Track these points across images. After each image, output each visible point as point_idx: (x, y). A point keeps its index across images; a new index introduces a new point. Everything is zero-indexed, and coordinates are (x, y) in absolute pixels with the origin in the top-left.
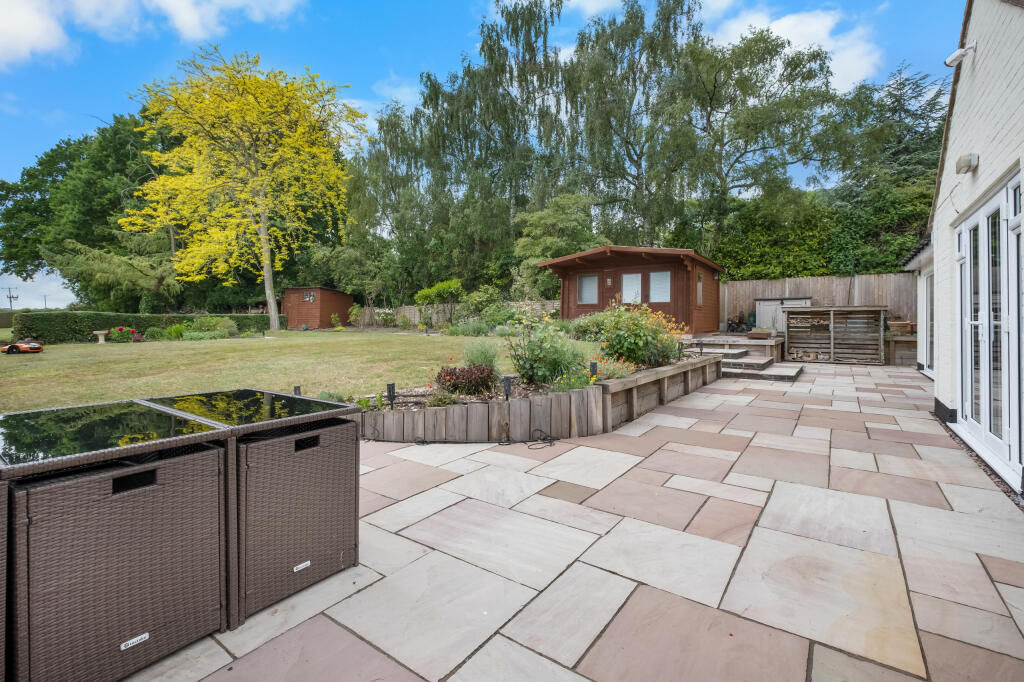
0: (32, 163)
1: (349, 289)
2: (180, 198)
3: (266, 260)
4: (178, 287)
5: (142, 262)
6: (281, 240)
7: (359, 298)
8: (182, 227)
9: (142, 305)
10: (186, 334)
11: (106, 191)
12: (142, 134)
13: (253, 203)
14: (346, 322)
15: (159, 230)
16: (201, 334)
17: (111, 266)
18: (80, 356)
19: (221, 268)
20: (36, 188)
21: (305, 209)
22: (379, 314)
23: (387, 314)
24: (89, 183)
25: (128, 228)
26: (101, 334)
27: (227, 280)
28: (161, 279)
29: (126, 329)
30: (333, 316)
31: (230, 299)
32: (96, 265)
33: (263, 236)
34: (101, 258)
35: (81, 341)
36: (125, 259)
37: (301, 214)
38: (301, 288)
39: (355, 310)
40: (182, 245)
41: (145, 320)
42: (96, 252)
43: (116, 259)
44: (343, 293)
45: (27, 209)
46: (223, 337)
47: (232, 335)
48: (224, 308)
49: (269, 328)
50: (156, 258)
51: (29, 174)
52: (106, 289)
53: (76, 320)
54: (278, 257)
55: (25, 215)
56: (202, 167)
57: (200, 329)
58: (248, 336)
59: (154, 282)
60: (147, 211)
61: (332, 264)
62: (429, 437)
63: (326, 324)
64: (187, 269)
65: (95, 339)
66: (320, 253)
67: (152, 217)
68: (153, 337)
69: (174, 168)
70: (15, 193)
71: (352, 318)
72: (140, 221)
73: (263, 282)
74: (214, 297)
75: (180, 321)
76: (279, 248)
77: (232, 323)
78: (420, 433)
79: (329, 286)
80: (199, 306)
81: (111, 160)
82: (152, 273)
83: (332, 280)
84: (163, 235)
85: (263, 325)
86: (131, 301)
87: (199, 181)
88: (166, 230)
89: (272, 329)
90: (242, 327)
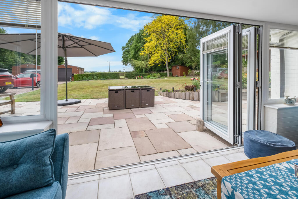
0: (127, 42)
1: (188, 65)
2: (150, 47)
3: (166, 60)
4: (150, 67)
5: (143, 62)
6: (170, 55)
7: (191, 68)
8: (150, 54)
9: (143, 71)
10: (150, 77)
11: (138, 47)
12: (143, 35)
13: (163, 47)
14: (187, 75)
15: (146, 55)
16: (153, 77)
17: (139, 63)
18: (133, 81)
19: (157, 62)
20: (128, 47)
21: (176, 45)
22: (195, 72)
23: (197, 72)
24: (136, 46)
25: (141, 55)
26: (136, 77)
27: (159, 65)
28: (147, 65)
29: (140, 76)
30: (183, 73)
31: (161, 69)
32: (136, 63)
33: (166, 54)
34: (137, 62)
35: (134, 79)
36: (140, 62)
37: (175, 47)
38: (176, 65)
39: (189, 71)
40: (150, 58)
41: (144, 74)
42: (136, 61)
43: (139, 62)
44: (186, 66)
45: (126, 51)
46: (157, 78)
47: (159, 78)
48: (159, 71)
49: (167, 76)
50: (145, 61)
51: (127, 44)
52: (138, 68)
53: (133, 74)
54: (169, 59)
55: (126, 53)
56: (154, 39)
57: (153, 76)
58: (162, 78)
59: (145, 66)
60: (144, 51)
61: (183, 59)
62: (179, 98)
63: (182, 75)
64: (151, 63)
65: (136, 78)
66: (180, 56)
67: (145, 52)
68: (145, 78)
69: (149, 41)
70: (125, 48)
71: (189, 73)
72: (143, 53)
73: (166, 65)
74: (157, 69)
75: (149, 74)
76: (169, 57)
77: (159, 75)
78: (177, 97)
79: (183, 65)
80: (155, 71)
81: (139, 40)
82: (145, 64)
83: (184, 63)
84: (147, 56)
85: (166, 75)
86: (141, 70)
87: (153, 43)
88: (147, 55)
89: (168, 76)
90: (162, 76)
